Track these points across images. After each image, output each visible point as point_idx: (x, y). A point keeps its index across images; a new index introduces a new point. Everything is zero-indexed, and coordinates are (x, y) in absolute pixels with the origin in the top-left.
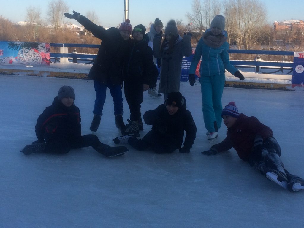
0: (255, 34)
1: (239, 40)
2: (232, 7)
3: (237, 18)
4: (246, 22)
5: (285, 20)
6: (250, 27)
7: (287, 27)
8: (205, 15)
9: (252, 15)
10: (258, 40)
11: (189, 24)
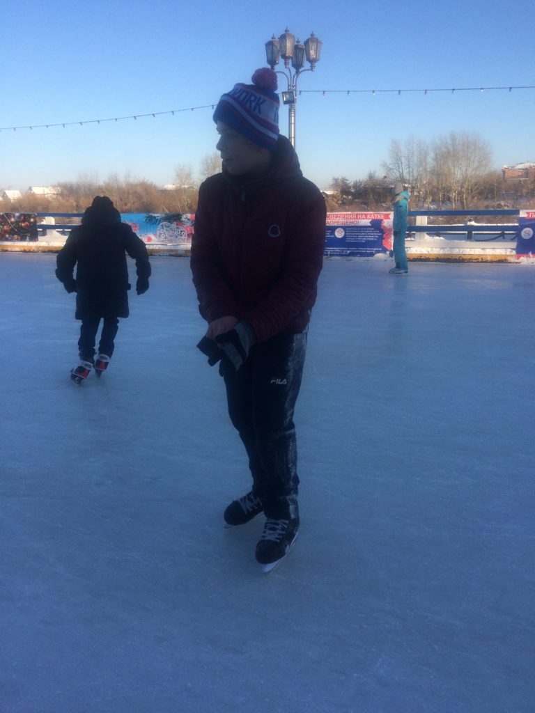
0: (476, 185)
1: (454, 194)
2: (444, 150)
3: (450, 164)
4: (464, 169)
5: (518, 164)
6: (469, 175)
7: (520, 174)
8: (407, 163)
9: (472, 158)
10: (480, 193)
11: (385, 177)
